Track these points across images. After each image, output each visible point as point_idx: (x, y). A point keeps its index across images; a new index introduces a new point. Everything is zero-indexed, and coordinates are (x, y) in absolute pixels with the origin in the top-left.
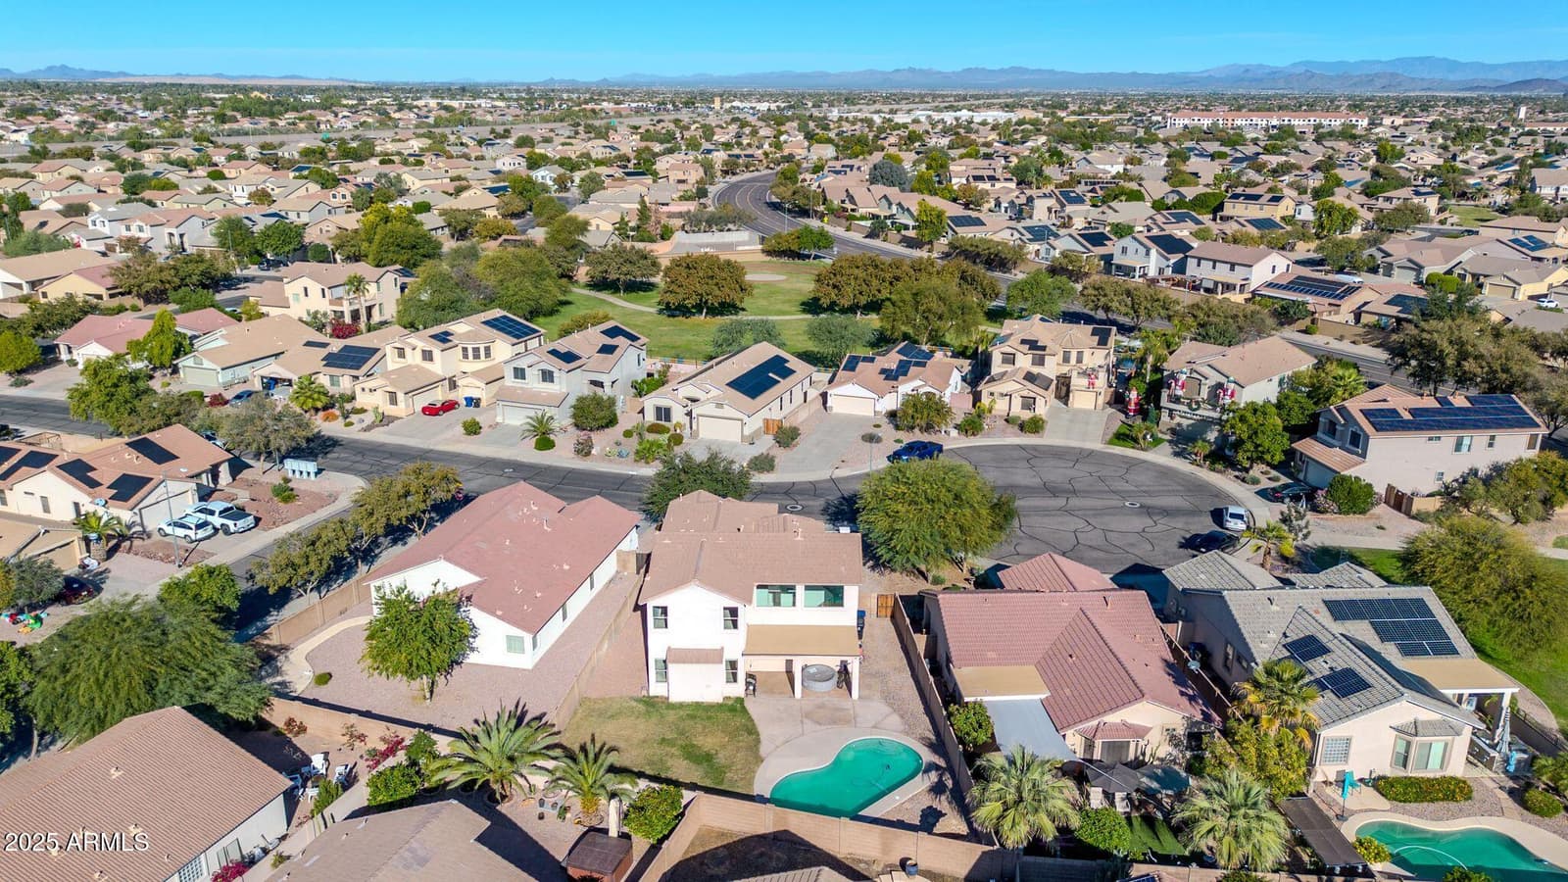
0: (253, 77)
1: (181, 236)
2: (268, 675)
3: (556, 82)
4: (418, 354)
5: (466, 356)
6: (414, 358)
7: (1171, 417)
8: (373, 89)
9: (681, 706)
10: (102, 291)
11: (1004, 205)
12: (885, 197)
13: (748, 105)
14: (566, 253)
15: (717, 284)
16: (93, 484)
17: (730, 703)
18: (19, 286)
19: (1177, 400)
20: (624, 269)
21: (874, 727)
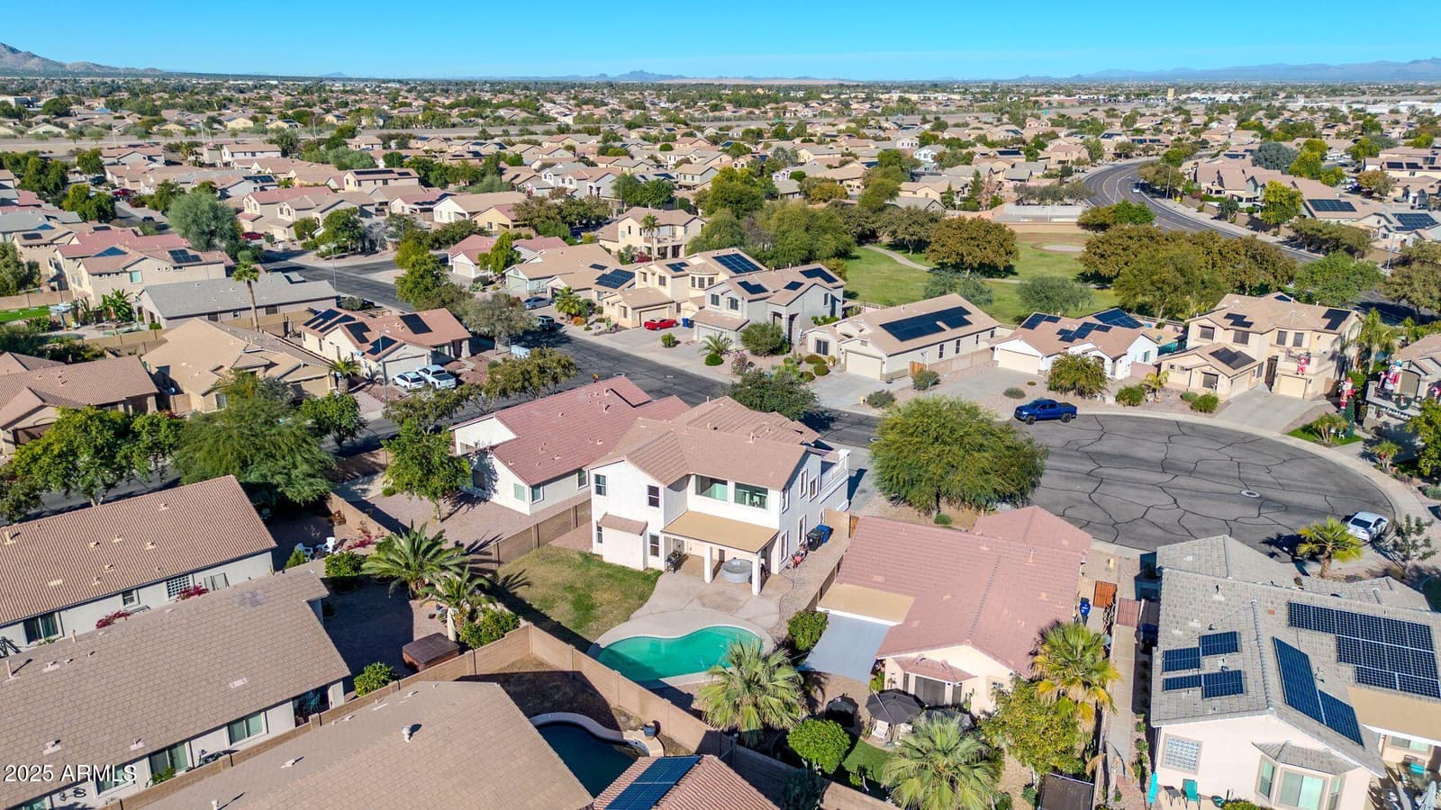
0: (775, 78)
1: (598, 189)
2: (362, 483)
3: (1030, 78)
4: (656, 278)
5: (693, 285)
6: (653, 282)
7: (1378, 415)
8: (858, 86)
9: (610, 566)
10: (508, 222)
11: (1413, 194)
12: (1252, 178)
13: (1207, 96)
14: (870, 214)
15: (978, 246)
16: (363, 340)
17: (649, 573)
18: (464, 215)
19: (1387, 395)
20: (911, 230)
21: (748, 620)
